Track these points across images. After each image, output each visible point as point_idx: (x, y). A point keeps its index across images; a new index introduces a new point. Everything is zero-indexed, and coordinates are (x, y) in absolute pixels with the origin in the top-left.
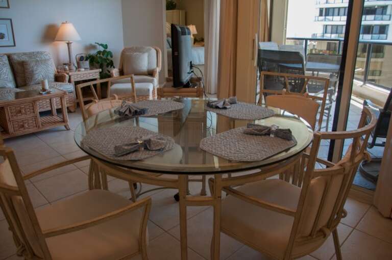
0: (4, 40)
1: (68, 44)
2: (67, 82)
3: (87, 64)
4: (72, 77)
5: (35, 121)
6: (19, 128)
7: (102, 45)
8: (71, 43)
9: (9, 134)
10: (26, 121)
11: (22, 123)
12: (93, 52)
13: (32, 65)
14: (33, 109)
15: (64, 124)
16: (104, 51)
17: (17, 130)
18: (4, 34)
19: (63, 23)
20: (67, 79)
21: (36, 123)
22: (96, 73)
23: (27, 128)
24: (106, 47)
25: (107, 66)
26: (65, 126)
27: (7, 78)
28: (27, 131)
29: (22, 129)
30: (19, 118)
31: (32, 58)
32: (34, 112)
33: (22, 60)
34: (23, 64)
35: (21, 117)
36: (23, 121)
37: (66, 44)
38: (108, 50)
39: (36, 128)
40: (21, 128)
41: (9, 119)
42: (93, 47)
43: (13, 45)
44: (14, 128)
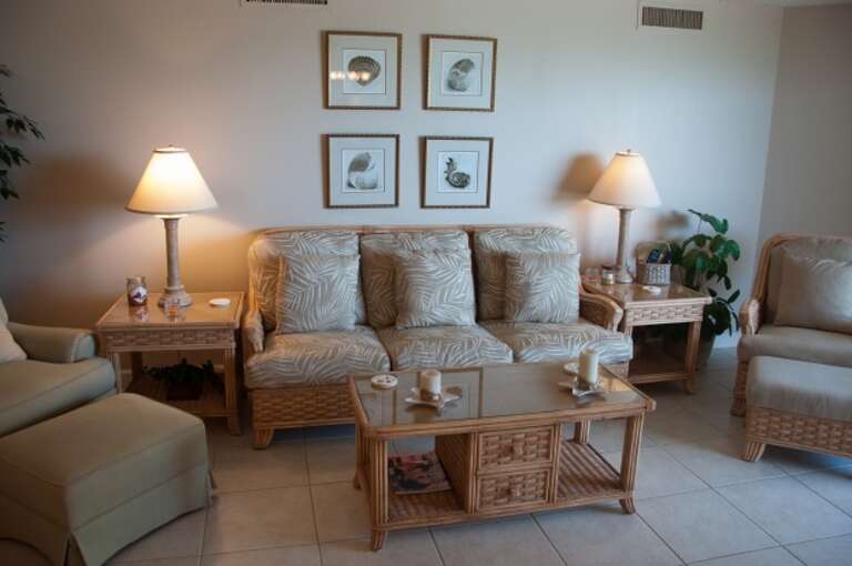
0: (466, 190)
1: (623, 212)
2: (615, 328)
3: (664, 272)
4: (629, 314)
5: (545, 480)
6: (496, 498)
7: (706, 218)
8: (630, 210)
9: (466, 511)
10: (520, 479)
11: (506, 484)
12: (676, 234)
13: (530, 266)
14: (548, 447)
15: (620, 495)
16: (718, 237)
17: (489, 503)
18: (468, 177)
19: (618, 154)
20: (617, 320)
21: (544, 488)
22: (694, 306)
23: (517, 499)
24: (723, 227)
25: (709, 276)
26: (622, 502)
27: (464, 298)
28: (515, 506)
29: (505, 500)
30: (503, 468)
31: (529, 246)
32: (547, 456)
33: (503, 249)
34: (504, 261)
35: (510, 467)
36: (511, 477)
37: (618, 212)
38: (728, 236)
39: (541, 501)
40: (502, 497)
41: (477, 469)
42: (679, 220)
43: (485, 204)
44: (482, 495)
